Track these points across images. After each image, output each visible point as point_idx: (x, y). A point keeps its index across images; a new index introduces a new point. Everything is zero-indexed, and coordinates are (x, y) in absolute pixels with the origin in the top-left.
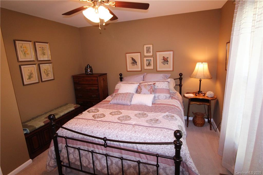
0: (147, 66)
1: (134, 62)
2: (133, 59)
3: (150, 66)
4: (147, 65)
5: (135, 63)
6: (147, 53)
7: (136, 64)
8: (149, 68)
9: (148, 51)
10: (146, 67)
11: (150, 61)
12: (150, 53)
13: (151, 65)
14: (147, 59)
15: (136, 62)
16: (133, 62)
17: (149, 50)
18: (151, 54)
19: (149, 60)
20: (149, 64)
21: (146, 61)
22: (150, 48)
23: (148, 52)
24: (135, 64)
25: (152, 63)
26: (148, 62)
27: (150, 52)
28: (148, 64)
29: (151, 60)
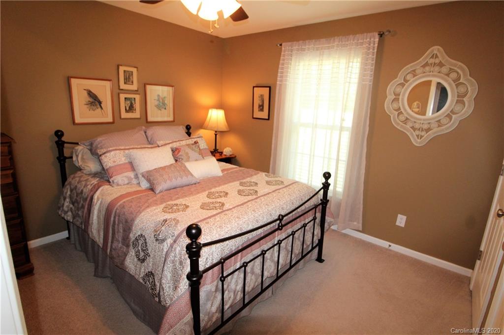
0: (127, 111)
1: (95, 101)
2: (90, 94)
3: (133, 112)
4: (126, 109)
5: (97, 103)
6: (125, 83)
7: (99, 106)
8: (130, 115)
9: (128, 79)
10: (124, 115)
11: (133, 102)
12: (133, 84)
13: (135, 110)
14: (126, 97)
15: (100, 103)
16: (91, 100)
17: (131, 78)
18: (134, 87)
19: (132, 98)
20: (131, 109)
21: (125, 101)
22: (132, 75)
23: (129, 81)
24: (96, 105)
25: (137, 106)
26: (129, 102)
27: (132, 82)
28: (129, 107)
29: (135, 99)
